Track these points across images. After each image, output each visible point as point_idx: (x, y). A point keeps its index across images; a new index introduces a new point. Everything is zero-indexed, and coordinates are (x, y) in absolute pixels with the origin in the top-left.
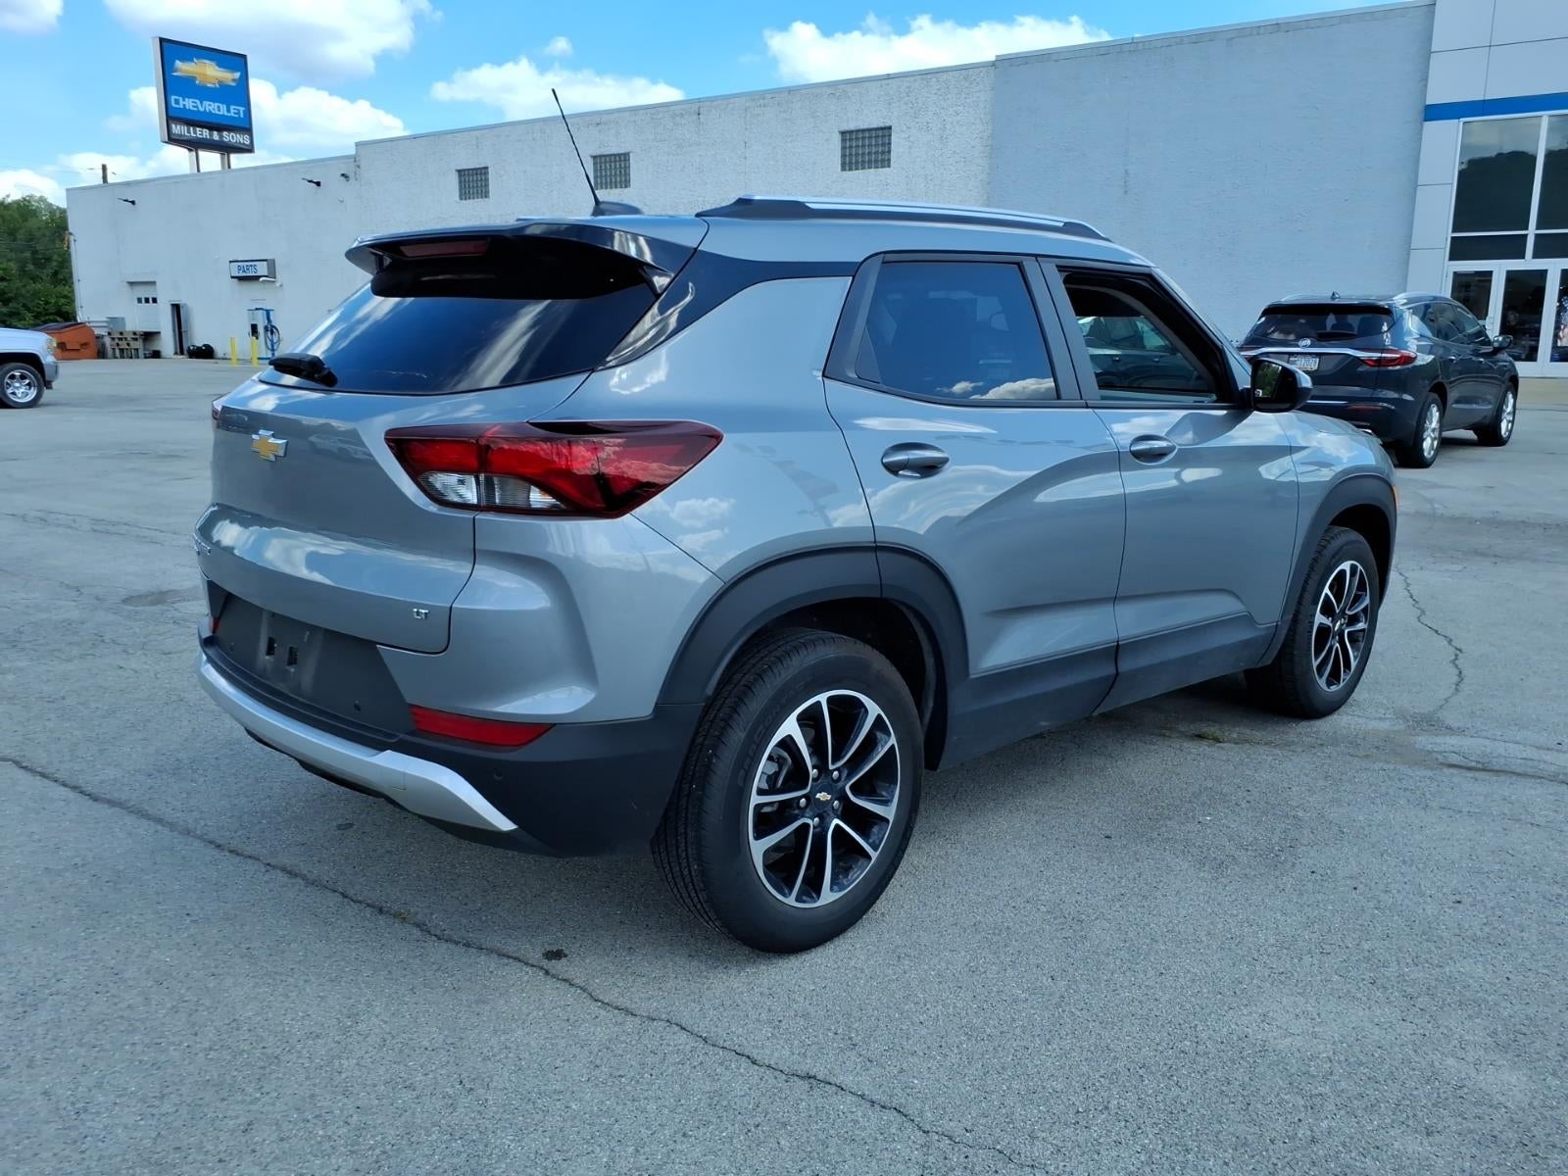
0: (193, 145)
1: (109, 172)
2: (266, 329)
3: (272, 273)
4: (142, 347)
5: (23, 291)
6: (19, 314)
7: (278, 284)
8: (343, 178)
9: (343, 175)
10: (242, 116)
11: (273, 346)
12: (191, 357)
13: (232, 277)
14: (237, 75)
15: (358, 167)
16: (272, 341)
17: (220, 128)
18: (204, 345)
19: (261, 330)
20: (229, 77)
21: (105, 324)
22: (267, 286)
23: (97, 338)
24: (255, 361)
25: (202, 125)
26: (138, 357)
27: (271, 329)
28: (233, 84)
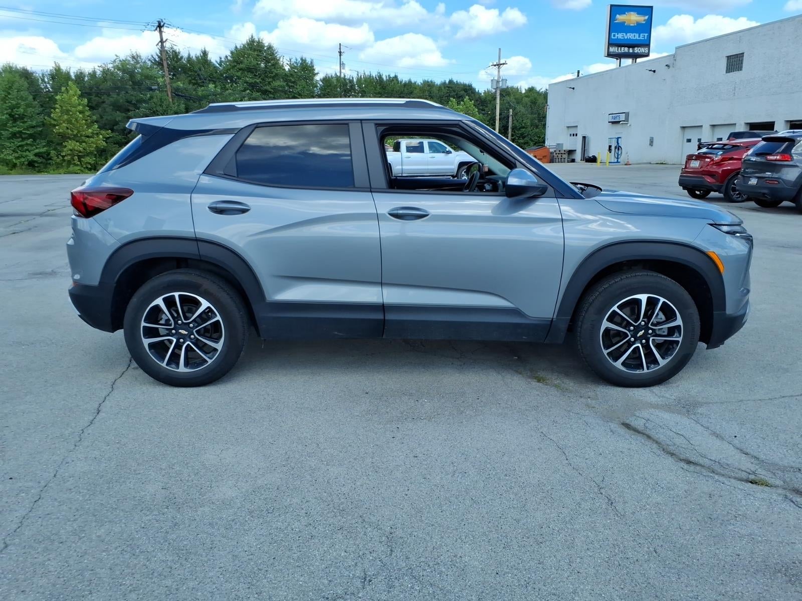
0: (619, 56)
1: (580, 74)
2: (616, 148)
3: (627, 119)
4: (567, 157)
5: (530, 133)
6: (528, 143)
7: (628, 125)
8: (667, 67)
9: (666, 65)
10: (646, 38)
11: (618, 156)
12: (586, 162)
13: (609, 122)
14: (647, 17)
15: (675, 60)
16: (618, 154)
17: (633, 46)
18: (593, 156)
19: (613, 148)
20: (642, 19)
21: (555, 147)
22: (624, 125)
23: (551, 153)
24: (608, 163)
25: (625, 46)
26: (564, 162)
27: (618, 147)
28: (644, 22)
